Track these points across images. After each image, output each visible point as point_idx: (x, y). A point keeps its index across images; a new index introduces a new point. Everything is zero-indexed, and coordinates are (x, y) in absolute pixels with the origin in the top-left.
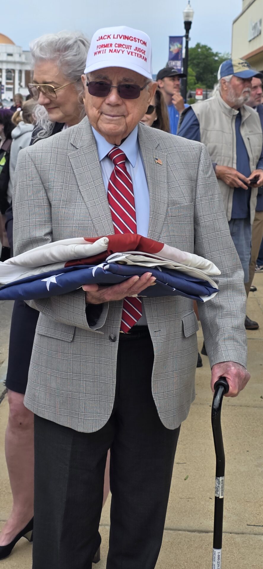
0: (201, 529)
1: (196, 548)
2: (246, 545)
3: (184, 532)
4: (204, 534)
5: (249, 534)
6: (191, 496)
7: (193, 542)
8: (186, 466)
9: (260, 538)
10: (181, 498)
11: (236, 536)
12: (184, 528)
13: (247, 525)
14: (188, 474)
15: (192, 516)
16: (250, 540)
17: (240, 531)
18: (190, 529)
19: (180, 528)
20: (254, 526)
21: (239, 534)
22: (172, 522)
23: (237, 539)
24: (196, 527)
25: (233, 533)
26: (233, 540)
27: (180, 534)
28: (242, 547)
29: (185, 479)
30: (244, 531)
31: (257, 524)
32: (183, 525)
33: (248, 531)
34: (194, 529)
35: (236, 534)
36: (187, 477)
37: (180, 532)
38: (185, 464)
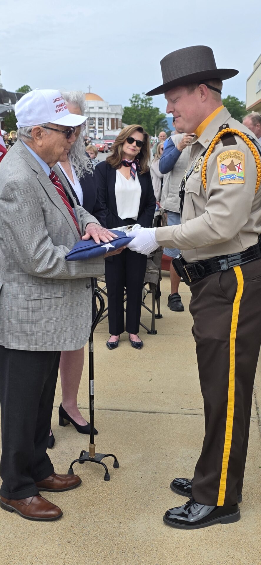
0: (151, 411)
1: (145, 422)
2: (177, 421)
3: (140, 413)
4: (153, 414)
5: (181, 414)
6: (151, 391)
7: (144, 419)
8: (153, 373)
9: (187, 417)
10: (144, 392)
11: (173, 415)
12: (140, 410)
13: (182, 409)
14: (152, 378)
15: (148, 403)
16: (181, 418)
17: (176, 412)
18: (144, 411)
19: (138, 410)
20: (186, 409)
21: (174, 414)
22: (134, 406)
23: (172, 417)
24: (148, 410)
25: (171, 413)
26: (170, 418)
27: (137, 414)
28: (175, 422)
29: (150, 381)
30: (179, 412)
31: (188, 408)
32: (140, 409)
33: (181, 412)
34: (147, 411)
35: (173, 414)
36: (151, 380)
37: (137, 413)
38: (152, 372)
